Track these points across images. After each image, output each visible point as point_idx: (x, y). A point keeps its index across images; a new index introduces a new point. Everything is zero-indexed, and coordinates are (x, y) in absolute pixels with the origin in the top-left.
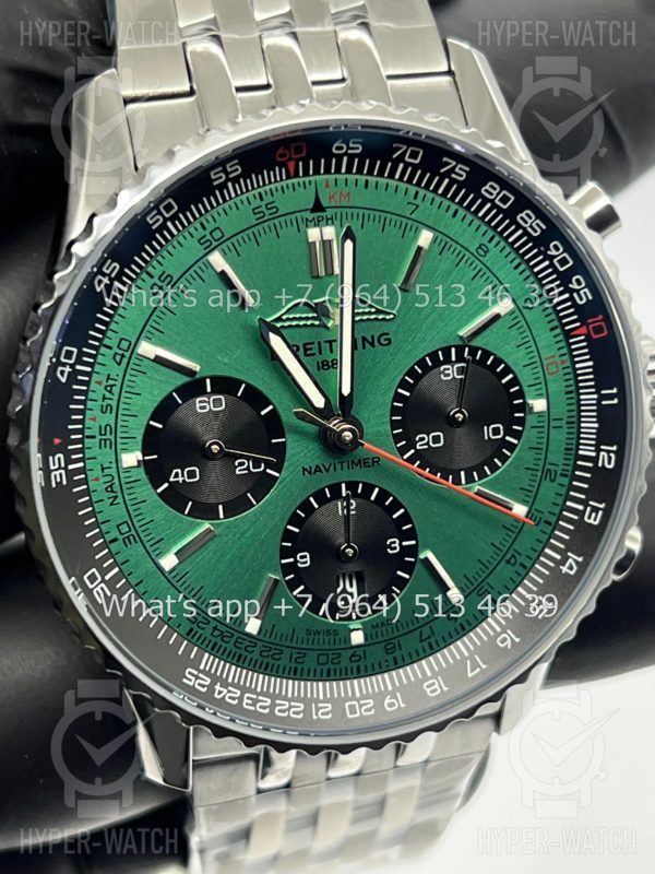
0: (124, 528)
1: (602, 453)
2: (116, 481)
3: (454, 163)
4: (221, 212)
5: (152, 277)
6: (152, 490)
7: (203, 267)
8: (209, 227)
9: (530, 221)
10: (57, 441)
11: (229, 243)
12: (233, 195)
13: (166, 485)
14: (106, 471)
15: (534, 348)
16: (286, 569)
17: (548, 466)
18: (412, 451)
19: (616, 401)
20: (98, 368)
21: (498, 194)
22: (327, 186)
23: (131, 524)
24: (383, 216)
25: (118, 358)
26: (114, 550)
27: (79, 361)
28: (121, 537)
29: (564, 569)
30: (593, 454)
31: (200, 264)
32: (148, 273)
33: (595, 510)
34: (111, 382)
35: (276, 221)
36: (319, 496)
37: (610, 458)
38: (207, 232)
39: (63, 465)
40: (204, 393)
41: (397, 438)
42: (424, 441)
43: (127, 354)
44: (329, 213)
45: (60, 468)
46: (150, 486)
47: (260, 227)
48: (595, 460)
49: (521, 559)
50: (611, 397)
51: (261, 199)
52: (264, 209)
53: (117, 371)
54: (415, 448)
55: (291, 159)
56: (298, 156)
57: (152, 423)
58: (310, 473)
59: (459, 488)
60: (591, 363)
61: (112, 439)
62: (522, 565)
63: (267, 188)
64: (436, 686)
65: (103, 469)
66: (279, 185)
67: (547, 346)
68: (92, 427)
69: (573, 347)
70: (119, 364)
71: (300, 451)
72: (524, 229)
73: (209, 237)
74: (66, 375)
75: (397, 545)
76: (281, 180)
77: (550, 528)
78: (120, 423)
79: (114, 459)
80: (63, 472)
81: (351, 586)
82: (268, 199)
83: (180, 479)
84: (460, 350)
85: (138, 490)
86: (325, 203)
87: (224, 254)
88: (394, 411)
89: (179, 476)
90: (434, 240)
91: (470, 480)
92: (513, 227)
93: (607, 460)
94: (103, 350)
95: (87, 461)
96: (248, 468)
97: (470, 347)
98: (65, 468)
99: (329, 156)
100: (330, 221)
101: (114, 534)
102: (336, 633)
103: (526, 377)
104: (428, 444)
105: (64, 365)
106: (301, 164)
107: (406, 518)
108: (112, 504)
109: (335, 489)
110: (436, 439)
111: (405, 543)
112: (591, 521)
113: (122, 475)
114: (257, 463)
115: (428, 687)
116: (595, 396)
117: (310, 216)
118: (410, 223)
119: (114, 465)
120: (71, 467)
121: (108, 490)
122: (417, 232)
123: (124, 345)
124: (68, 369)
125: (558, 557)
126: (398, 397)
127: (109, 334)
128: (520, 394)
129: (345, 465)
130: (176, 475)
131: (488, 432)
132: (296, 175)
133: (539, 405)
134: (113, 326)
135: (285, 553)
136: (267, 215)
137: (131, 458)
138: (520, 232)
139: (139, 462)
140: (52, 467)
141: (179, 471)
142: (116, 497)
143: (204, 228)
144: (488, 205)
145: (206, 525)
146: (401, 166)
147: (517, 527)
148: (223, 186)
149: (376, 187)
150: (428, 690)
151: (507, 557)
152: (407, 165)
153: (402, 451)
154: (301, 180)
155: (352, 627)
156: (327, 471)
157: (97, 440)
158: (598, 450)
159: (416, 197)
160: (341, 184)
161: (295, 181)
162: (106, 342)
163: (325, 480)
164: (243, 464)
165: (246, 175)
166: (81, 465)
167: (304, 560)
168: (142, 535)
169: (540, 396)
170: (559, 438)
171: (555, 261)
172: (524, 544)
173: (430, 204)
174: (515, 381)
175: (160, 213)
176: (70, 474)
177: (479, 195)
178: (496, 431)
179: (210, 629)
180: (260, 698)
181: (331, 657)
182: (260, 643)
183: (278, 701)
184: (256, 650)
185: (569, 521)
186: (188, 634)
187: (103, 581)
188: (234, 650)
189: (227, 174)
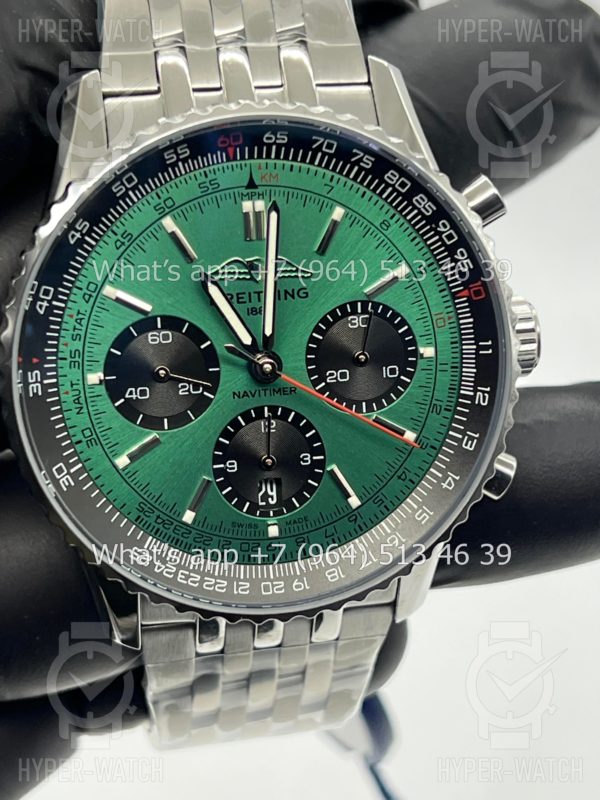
0: (87, 433)
1: (479, 393)
2: (82, 394)
3: (362, 154)
4: (174, 185)
5: (116, 234)
6: (111, 404)
7: (157, 228)
8: (164, 196)
9: (423, 203)
10: (35, 360)
11: (178, 210)
12: (183, 172)
13: (122, 400)
14: (75, 387)
15: (425, 306)
16: (217, 473)
17: (434, 402)
18: (323, 384)
19: (490, 351)
20: (70, 304)
21: (398, 180)
22: (260, 168)
23: (92, 429)
24: (305, 195)
25: (87, 297)
26: (79, 450)
27: (55, 298)
28: (84, 440)
29: (445, 485)
30: (472, 394)
31: (155, 226)
32: (113, 232)
33: (471, 438)
34: (80, 316)
35: (218, 194)
36: (246, 416)
37: (484, 398)
38: (161, 201)
39: (39, 380)
40: (155, 328)
41: (311, 373)
42: (333, 376)
43: (94, 295)
44: (260, 190)
45: (37, 382)
46: (109, 401)
47: (204, 199)
48: (472, 398)
49: (410, 476)
50: (486, 348)
51: (206, 176)
52: (208, 184)
53: (85, 307)
54: (326, 382)
55: (230, 146)
56: (236, 144)
57: (112, 350)
58: (239, 397)
59: (360, 415)
60: (471, 320)
61: (80, 362)
62: (411, 480)
63: (211, 168)
64: (336, 574)
65: (72, 385)
66: (220, 166)
67: (436, 305)
68: (65, 352)
69: (458, 306)
70: (87, 302)
71: (233, 379)
72: (419, 209)
73: (163, 205)
74: (44, 308)
75: (308, 459)
76: (222, 161)
77: (435, 451)
78: (86, 349)
79: (81, 378)
80: (39, 385)
81: (272, 490)
82: (211, 176)
83: (134, 396)
84: (365, 304)
85: (100, 403)
86: (257, 182)
87: (174, 218)
88: (309, 351)
89: (132, 393)
90: (346, 215)
91: (370, 409)
92: (410, 208)
93: (482, 399)
94: (75, 290)
95: (60, 378)
96: (189, 390)
97: (373, 303)
98: (41, 383)
99: (261, 145)
100: (261, 196)
101: (80, 437)
102: (256, 526)
103: (418, 329)
104: (336, 378)
105: (43, 300)
106: (238, 150)
107: (316, 437)
108: (78, 413)
109: (259, 411)
110: (343, 375)
111: (315, 458)
112: (468, 447)
113: (87, 390)
114: (196, 387)
115: (329, 574)
116: (474, 347)
117: (245, 192)
118: (326, 200)
119: (81, 382)
120: (46, 382)
121: (77, 401)
122: (332, 208)
123: (92, 287)
124: (45, 304)
125: (440, 475)
126: (312, 340)
127: (80, 278)
128: (413, 342)
129: (268, 392)
130: (131, 393)
131: (386, 372)
132: (235, 159)
133: (428, 351)
134: (83, 272)
135: (216, 460)
136: (210, 189)
137: (95, 377)
138: (416, 211)
139: (101, 381)
140: (30, 381)
141: (133, 389)
142: (81, 408)
143: (159, 197)
144: (390, 189)
145: (154, 435)
146: (320, 155)
147: (407, 450)
148: (174, 165)
149: (300, 171)
150: (329, 577)
151: (399, 473)
152: (324, 154)
153: (315, 383)
154: (238, 163)
155: (269, 523)
156: (253, 396)
157: (68, 362)
158: (475, 391)
159: (331, 180)
160: (271, 167)
161: (234, 163)
162: (78, 284)
163: (250, 404)
164: (185, 387)
165: (193, 157)
166: (54, 380)
167: (233, 466)
168: (101, 439)
169: (429, 344)
170: (445, 379)
171: (444, 236)
172: (413, 463)
173: (344, 186)
174: (409, 332)
175: (122, 184)
176: (45, 387)
177: (382, 181)
178: (393, 371)
179: (154, 517)
180: (192, 574)
181: (251, 546)
182: (194, 531)
183: (206, 578)
184: (191, 536)
185: (450, 446)
186: (136, 520)
187: (68, 473)
188: (173, 535)
189: (178, 155)
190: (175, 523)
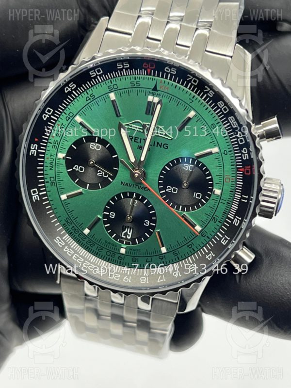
0: (52, 179)
1: (236, 219)
2: (54, 161)
3: (209, 89)
4: (119, 79)
5: (88, 94)
6: (66, 170)
7: (107, 97)
8: (114, 83)
10: (36, 140)
11: (119, 91)
12: (125, 74)
13: (71, 170)
14: (52, 157)
15: (222, 170)
16: (105, 216)
17: (214, 216)
18: (164, 191)
19: (246, 201)
20: (59, 119)
21: (223, 107)
22: (161, 82)
23: (55, 178)
24: (179, 101)
25: (68, 118)
26: (46, 186)
27: (53, 114)
28: (50, 182)
29: (207, 257)
30: (233, 218)
31: (106, 95)
32: (87, 92)
33: (226, 239)
34: (63, 126)
35: (138, 89)
36: (125, 194)
37: (237, 222)
38: (112, 85)
39: (36, 149)
40: (94, 142)
41: (160, 184)
42: (169, 189)
43: (71, 118)
44: (158, 93)
45: (35, 149)
46: (65, 168)
47: (132, 89)
48: (232, 221)
49: (194, 247)
50: (245, 199)
51: (135, 79)
52: (135, 83)
53: (66, 123)
54: (166, 190)
55: (149, 68)
56: (151, 68)
57: (73, 146)
58: (124, 184)
60: (242, 183)
61: (57, 146)
62: (193, 249)
63: (139, 76)
64: (145, 280)
65: (51, 156)
66: (143, 76)
67: (228, 171)
68: (51, 140)
69: (238, 177)
70: (67, 121)
71: (123, 174)
72: (230, 123)
73: (112, 87)
74: (46, 118)
75: (148, 223)
76: (144, 74)
77: (208, 240)
78: (61, 142)
79: (56, 153)
80: (36, 151)
81: (130, 232)
82: (137, 80)
83: (77, 169)
84: (194, 160)
85: (61, 168)
86: (158, 89)
87: (116, 94)
88: (161, 174)
89: (77, 168)
90: (195, 116)
91: (183, 210)
92: (227, 121)
93: (236, 222)
94: (63, 114)
95: (47, 151)
96: (102, 175)
97: (198, 161)
98: (37, 150)
99: (163, 72)
100: (158, 95)
101: (48, 180)
102: (116, 246)
103: (216, 180)
104: (171, 190)
105: (46, 114)
106: (152, 71)
107: (154, 215)
108: (50, 169)
109: (131, 194)
110: (175, 190)
111: (151, 224)
112: (223, 243)
113: (57, 160)
114: (106, 174)
115: (142, 279)
116: (240, 197)
117: (151, 91)
118: (188, 106)
119: (55, 156)
120: (39, 151)
121: (51, 163)
122: (190, 111)
123: (71, 115)
124: (47, 116)
125: (207, 251)
126: (164, 169)
127: (67, 109)
128: (212, 185)
129: (137, 187)
130: (76, 168)
131: (195, 195)
132: (150, 75)
133: (218, 192)
134: (69, 107)
135: (106, 210)
136: (135, 86)
137: (61, 155)
138: (229, 124)
139: (63, 158)
140: (32, 148)
141: (78, 166)
142: (52, 167)
143: (111, 83)
144: (219, 110)
145: (81, 190)
146: (190, 84)
147: (194, 236)
148: (121, 70)
149: (179, 89)
150: (141, 280)
151: (188, 244)
152: (192, 84)
153: (160, 190)
154: (152, 77)
155: (122, 246)
156: (130, 186)
157: (52, 145)
158: (235, 218)
159: (193, 97)
160: (166, 83)
161: (150, 77)
162: (65, 111)
163: (128, 189)
164: (100, 172)
165: (131, 68)
166: (44, 151)
167: (113, 215)
168: (58, 184)
169: (219, 189)
170: (222, 207)
171: (239, 139)
172: (197, 242)
173: (199, 100)
174: (211, 180)
175: (95, 72)
176: (38, 153)
177: (216, 105)
178: (199, 196)
179: (71, 226)
180: (80, 258)
181: (111, 254)
182: (87, 239)
183: (86, 261)
184: (86, 240)
185: (216, 239)
186: (64, 225)
187: (38, 194)
188: (78, 237)
189: (123, 66)
190: (80, 232)
